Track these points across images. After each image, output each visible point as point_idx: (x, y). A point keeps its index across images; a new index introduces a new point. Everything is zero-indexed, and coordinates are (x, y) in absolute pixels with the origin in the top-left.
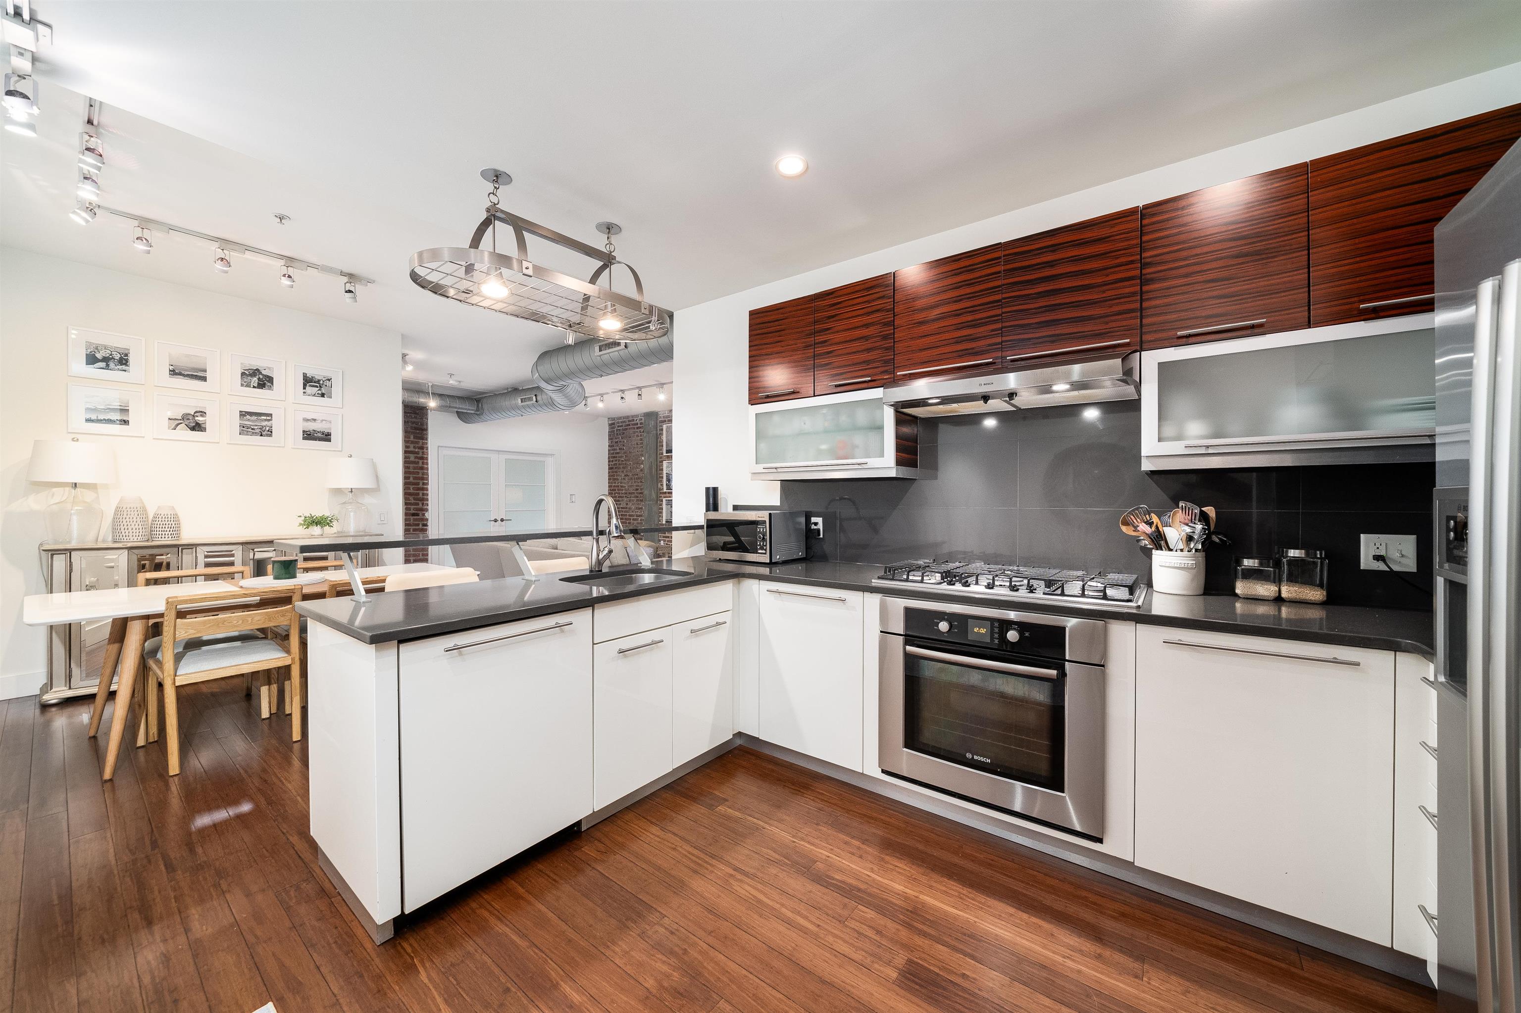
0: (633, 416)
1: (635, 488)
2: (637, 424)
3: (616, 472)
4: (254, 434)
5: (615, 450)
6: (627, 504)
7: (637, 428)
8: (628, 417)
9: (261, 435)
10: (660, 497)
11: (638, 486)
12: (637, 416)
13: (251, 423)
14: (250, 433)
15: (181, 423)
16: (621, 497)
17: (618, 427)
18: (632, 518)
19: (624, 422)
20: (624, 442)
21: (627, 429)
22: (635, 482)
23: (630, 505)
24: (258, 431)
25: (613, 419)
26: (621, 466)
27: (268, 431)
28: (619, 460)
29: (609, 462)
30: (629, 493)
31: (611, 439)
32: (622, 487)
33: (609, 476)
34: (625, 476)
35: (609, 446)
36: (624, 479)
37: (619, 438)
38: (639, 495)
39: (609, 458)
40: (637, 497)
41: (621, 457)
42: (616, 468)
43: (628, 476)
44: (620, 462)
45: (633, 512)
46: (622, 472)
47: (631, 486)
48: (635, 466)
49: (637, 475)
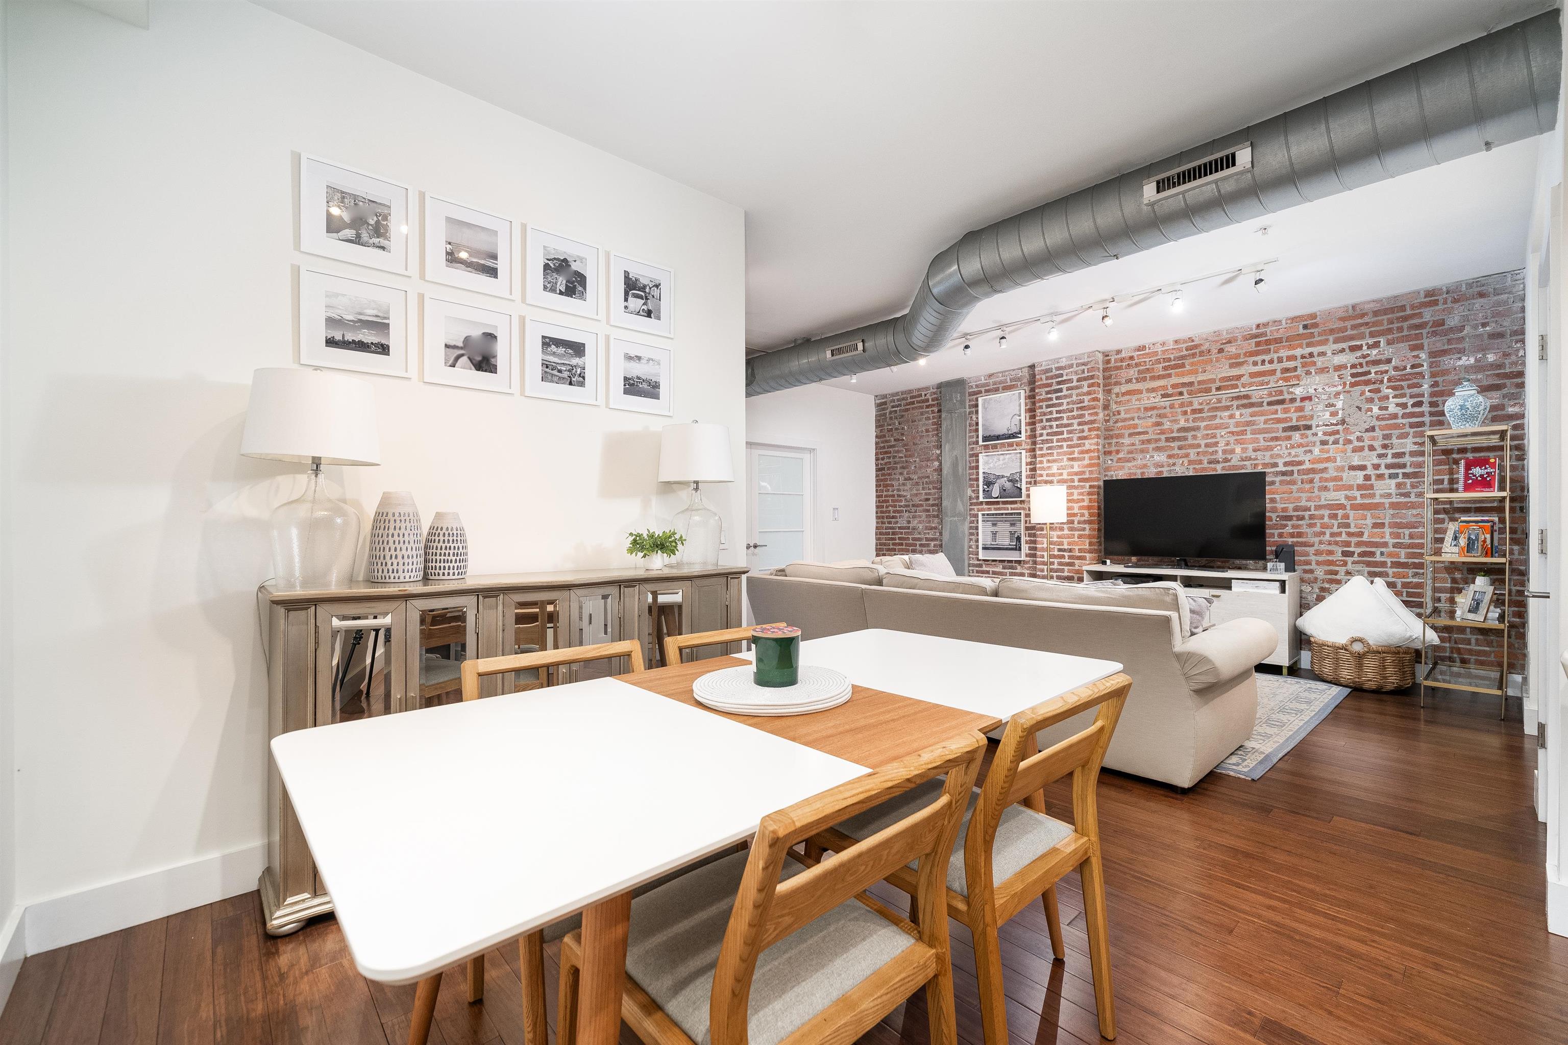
0: (919, 390)
1: (923, 497)
2: (927, 400)
3: (890, 474)
4: (561, 380)
5: (887, 441)
6: (909, 522)
7: (928, 407)
8: (910, 391)
9: (571, 384)
10: (971, 510)
11: (929, 494)
12: (927, 388)
13: (556, 360)
14: (556, 379)
15: (462, 355)
16: (898, 512)
17: (893, 407)
18: (918, 543)
19: (903, 399)
20: (903, 428)
21: (907, 410)
22: (923, 489)
23: (914, 523)
24: (566, 374)
25: (885, 396)
26: (898, 466)
27: (580, 375)
28: (894, 457)
29: (877, 459)
30: (913, 506)
31: (880, 426)
32: (899, 496)
33: (877, 481)
34: (905, 479)
35: (877, 437)
36: (904, 484)
37: (894, 424)
38: (931, 508)
39: (877, 454)
40: (928, 511)
41: (898, 452)
42: (889, 469)
43: (910, 479)
44: (897, 460)
45: (920, 533)
46: (901, 474)
47: (916, 495)
48: (924, 464)
49: (928, 477)
